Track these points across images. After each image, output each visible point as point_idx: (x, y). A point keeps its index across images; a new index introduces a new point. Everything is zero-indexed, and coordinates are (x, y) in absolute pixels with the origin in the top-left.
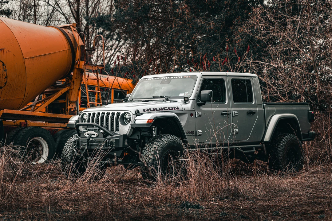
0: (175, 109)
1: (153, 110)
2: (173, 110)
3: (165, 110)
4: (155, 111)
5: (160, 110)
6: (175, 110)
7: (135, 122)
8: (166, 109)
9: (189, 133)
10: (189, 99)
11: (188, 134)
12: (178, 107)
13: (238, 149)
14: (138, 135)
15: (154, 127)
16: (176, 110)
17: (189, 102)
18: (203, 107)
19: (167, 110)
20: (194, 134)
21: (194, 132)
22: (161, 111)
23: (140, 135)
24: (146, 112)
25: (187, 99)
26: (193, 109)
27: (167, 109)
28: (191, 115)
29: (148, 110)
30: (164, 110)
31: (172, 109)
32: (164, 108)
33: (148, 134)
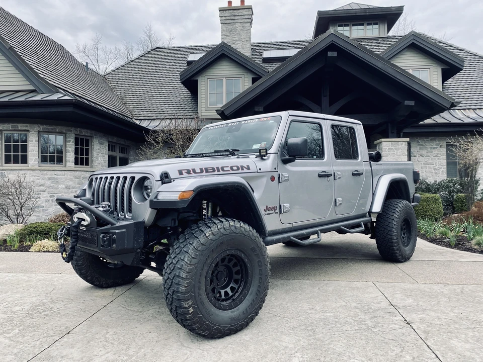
0: (242, 169)
1: (200, 171)
2: (240, 171)
3: (223, 170)
4: (204, 173)
5: (214, 171)
6: (243, 171)
7: (156, 197)
8: (225, 169)
9: (268, 209)
10: (268, 152)
11: (268, 212)
12: (248, 166)
13: (342, 227)
14: (172, 220)
15: (205, 202)
16: (246, 170)
17: (269, 157)
18: (291, 166)
19: (229, 171)
20: (278, 211)
21: (276, 207)
22: (216, 173)
23: (178, 218)
24: (185, 175)
25: (264, 152)
26: (275, 169)
27: (229, 169)
28: (273, 179)
29: (188, 172)
30: (222, 172)
31: (238, 169)
32: (222, 169)
33: (193, 216)
